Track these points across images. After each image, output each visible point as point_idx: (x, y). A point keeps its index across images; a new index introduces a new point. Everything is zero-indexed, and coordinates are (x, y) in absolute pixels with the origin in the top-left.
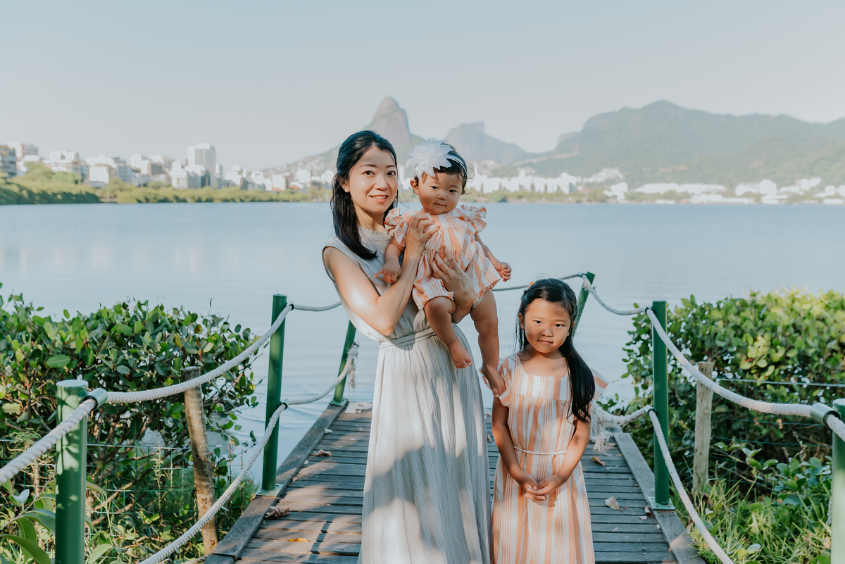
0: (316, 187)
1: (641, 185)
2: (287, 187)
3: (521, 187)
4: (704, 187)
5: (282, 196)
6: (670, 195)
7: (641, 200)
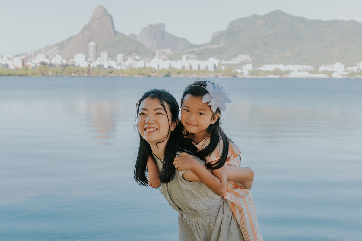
0: (43, 66)
1: (261, 66)
2: (24, 66)
3: (184, 67)
4: (300, 67)
5: (19, 72)
6: (276, 72)
7: (259, 75)
